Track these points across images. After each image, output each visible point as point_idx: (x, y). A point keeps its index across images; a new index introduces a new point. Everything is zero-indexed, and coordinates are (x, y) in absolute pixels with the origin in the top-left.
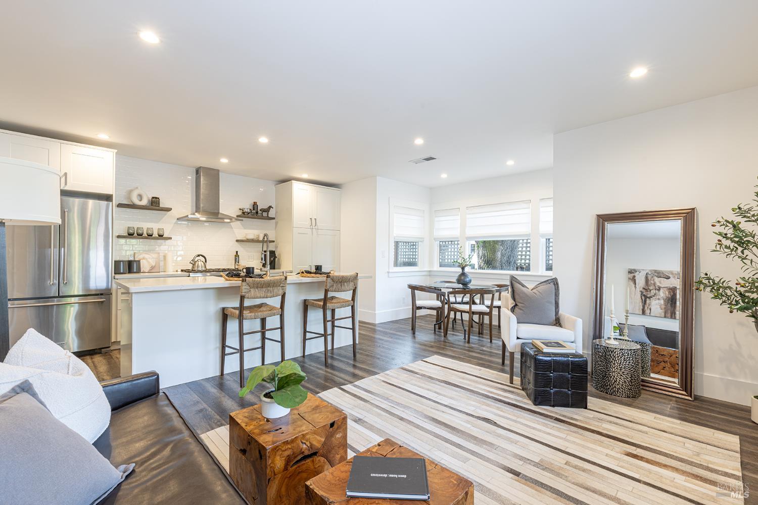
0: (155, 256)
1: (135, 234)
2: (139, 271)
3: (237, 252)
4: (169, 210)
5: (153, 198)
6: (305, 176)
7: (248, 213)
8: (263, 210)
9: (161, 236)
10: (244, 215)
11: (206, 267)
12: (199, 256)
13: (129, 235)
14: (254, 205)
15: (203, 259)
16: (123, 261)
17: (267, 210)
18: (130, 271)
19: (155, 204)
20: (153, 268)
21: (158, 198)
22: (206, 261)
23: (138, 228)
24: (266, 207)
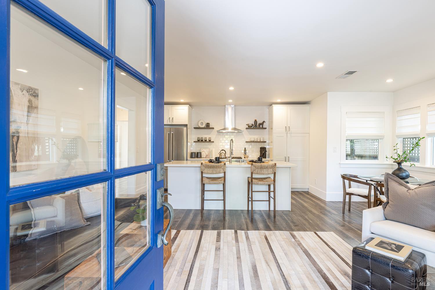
0: (208, 150)
1: (200, 141)
2: (201, 157)
3: (245, 148)
4: (213, 128)
5: (207, 123)
6: (279, 101)
7: (251, 127)
8: (260, 124)
9: (210, 141)
10: (250, 127)
11: (225, 156)
12: (222, 150)
13: (198, 141)
14: (255, 122)
15: (224, 152)
16: (194, 153)
17: (262, 124)
18: (197, 157)
19: (208, 126)
20: (207, 156)
21: (209, 123)
22: (226, 153)
23: (201, 138)
24: (261, 122)
